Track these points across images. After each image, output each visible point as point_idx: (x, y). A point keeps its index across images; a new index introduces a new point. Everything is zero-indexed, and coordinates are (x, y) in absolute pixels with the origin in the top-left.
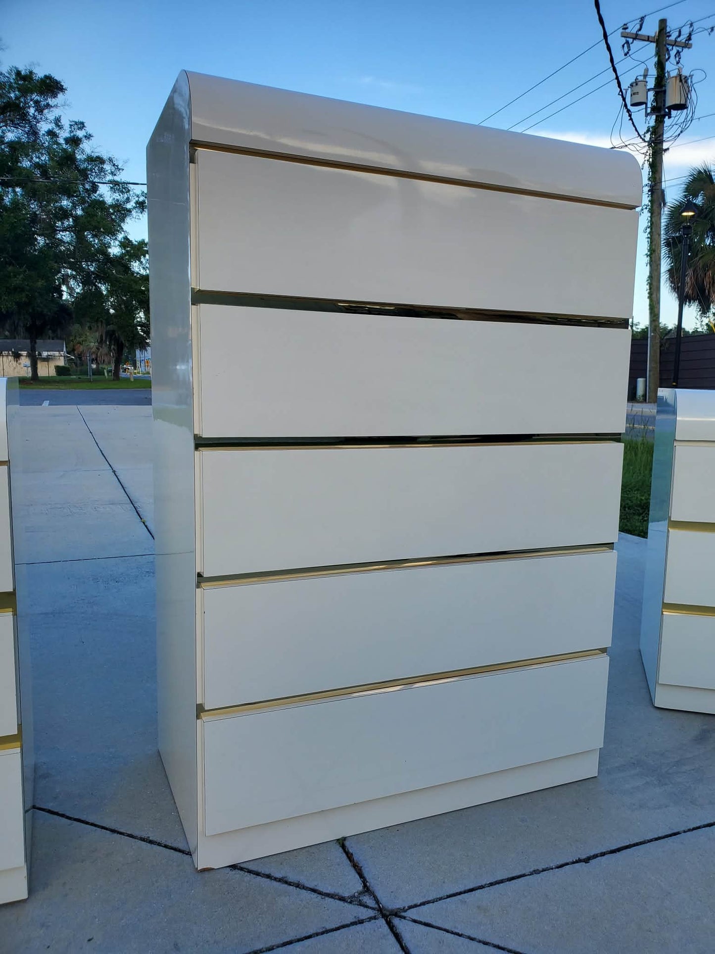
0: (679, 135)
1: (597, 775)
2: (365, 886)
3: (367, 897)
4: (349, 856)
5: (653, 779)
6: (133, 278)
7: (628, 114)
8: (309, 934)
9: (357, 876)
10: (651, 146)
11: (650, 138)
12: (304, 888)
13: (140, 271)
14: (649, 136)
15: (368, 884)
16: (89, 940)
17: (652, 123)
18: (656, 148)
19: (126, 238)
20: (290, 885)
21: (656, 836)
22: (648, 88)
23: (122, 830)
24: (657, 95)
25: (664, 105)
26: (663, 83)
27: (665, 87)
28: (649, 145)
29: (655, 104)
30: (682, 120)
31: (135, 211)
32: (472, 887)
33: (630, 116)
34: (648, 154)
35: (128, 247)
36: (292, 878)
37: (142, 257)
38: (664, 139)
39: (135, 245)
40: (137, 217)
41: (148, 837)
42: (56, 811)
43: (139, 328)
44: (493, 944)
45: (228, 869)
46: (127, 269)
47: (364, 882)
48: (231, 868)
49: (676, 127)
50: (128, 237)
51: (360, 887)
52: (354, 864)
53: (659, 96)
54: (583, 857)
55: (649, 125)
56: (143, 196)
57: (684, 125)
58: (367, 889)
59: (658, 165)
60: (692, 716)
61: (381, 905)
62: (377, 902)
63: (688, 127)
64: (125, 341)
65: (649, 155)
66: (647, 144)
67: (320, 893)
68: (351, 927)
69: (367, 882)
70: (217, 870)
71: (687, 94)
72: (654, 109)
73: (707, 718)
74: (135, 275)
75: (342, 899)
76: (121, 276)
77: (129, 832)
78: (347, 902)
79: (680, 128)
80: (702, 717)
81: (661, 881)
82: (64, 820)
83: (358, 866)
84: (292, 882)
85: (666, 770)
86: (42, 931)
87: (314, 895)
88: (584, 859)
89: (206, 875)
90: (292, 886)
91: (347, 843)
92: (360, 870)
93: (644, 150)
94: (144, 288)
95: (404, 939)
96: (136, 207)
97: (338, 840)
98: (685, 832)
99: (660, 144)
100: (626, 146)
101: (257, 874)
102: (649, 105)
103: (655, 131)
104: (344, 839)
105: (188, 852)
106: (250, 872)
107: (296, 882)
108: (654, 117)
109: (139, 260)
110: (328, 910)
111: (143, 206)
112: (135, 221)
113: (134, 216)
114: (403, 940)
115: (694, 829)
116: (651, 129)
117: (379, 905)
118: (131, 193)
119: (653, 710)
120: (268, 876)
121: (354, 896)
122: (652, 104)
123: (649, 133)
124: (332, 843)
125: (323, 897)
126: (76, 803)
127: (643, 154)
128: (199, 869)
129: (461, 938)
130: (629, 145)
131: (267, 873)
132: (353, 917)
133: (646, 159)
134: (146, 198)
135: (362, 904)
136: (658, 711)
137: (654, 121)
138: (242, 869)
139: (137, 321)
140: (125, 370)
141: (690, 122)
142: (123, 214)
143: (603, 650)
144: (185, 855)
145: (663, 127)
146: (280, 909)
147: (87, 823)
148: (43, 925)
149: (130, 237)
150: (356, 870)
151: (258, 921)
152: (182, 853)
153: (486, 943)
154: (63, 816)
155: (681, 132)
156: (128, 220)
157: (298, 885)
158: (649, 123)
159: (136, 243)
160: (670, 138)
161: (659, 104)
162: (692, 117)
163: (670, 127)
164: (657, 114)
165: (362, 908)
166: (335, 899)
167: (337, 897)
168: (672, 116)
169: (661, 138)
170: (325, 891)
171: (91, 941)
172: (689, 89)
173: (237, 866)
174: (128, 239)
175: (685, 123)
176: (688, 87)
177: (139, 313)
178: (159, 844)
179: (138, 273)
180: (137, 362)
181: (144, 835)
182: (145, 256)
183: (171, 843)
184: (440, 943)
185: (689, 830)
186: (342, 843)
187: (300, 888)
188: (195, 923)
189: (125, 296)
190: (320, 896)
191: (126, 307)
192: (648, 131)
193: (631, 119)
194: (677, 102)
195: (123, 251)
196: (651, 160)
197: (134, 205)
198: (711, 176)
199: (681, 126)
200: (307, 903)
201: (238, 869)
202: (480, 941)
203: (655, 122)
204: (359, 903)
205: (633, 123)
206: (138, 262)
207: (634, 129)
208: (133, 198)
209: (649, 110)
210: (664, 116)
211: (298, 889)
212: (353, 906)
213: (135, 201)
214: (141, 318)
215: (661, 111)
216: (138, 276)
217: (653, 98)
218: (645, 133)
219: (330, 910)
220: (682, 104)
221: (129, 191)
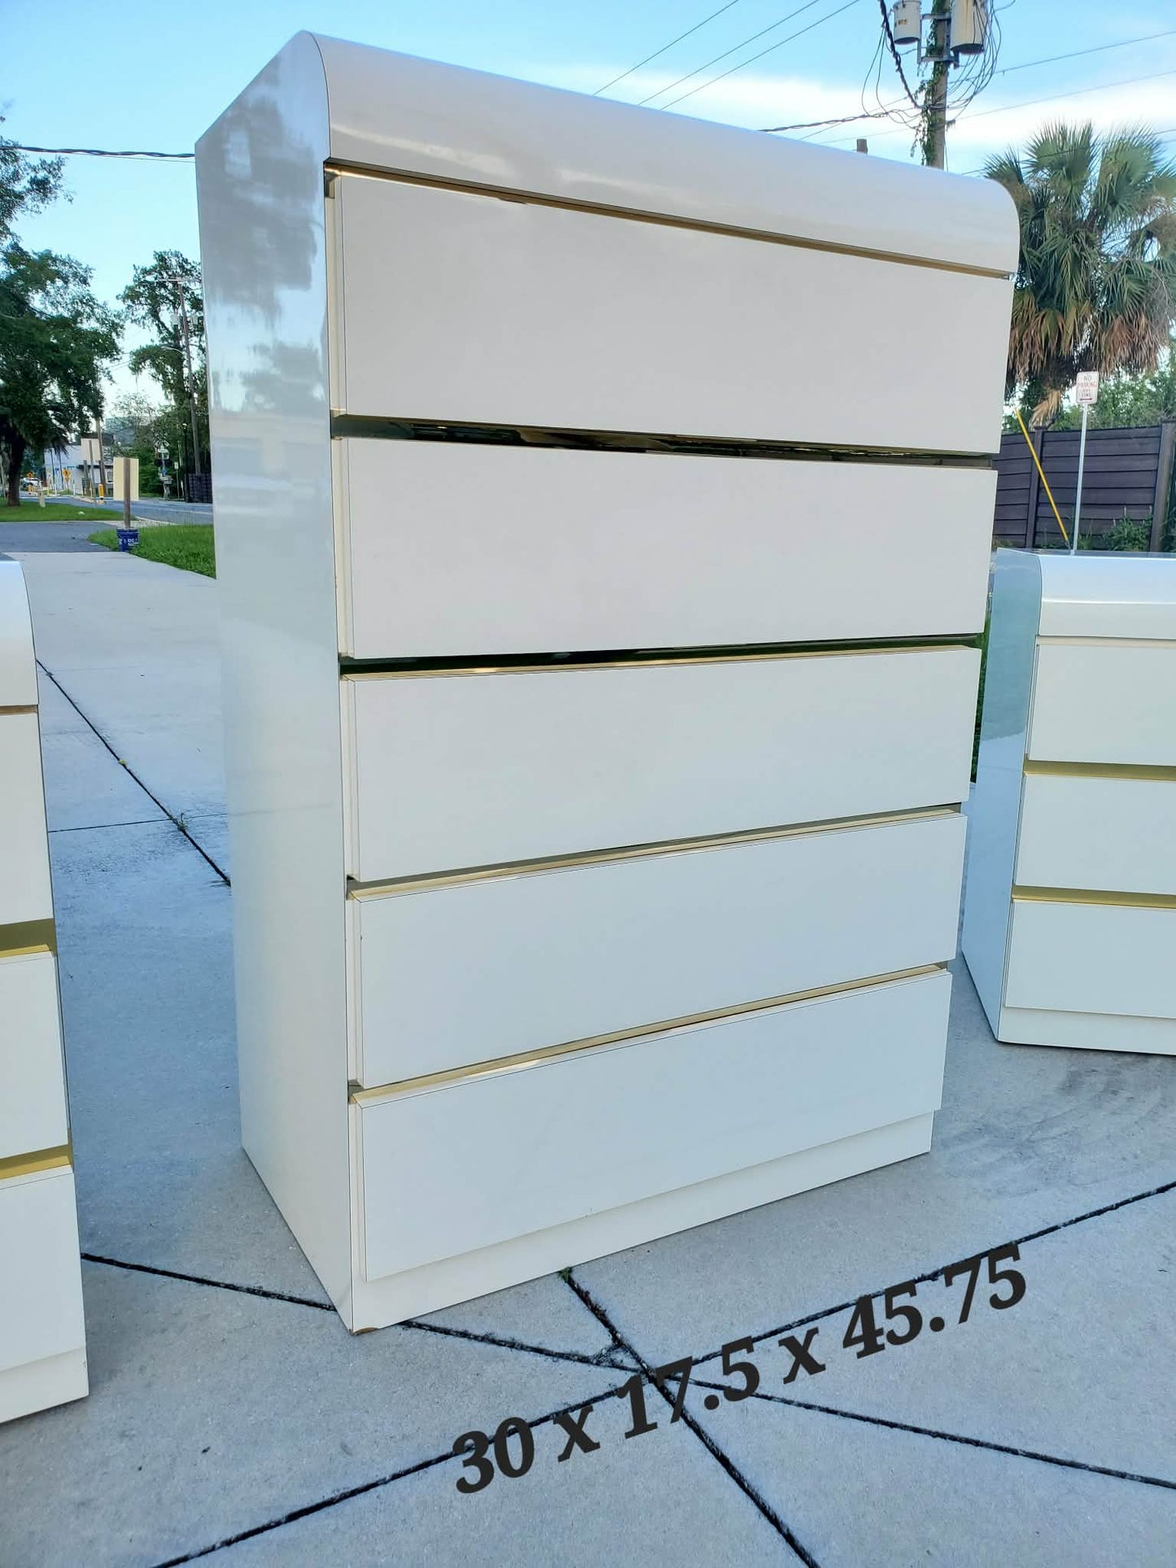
0: (972, 97)
1: (928, 1149)
2: (615, 1338)
3: (622, 1353)
4: (584, 1296)
5: (1011, 1150)
6: (34, 322)
7: (894, 60)
8: (545, 1415)
9: (600, 1324)
10: (927, 115)
11: (925, 102)
12: (522, 1348)
13: (46, 308)
14: (924, 99)
15: (619, 1335)
16: (205, 1451)
17: (929, 75)
18: (934, 118)
19: (15, 246)
20: (501, 1345)
21: (1027, 1235)
22: (923, 12)
23: (215, 1279)
24: (936, 26)
25: (948, 45)
26: (946, 6)
27: (950, 13)
28: (924, 112)
29: (933, 42)
30: (975, 73)
31: (30, 196)
32: (774, 1329)
33: (898, 63)
34: (921, 129)
35: (21, 264)
36: (500, 1335)
37: (48, 282)
38: (947, 104)
39: (34, 259)
40: (35, 209)
41: (261, 1287)
42: (98, 1255)
43: (50, 412)
44: (819, 1407)
45: (399, 1328)
46: (22, 304)
47: (613, 1331)
48: (403, 1326)
49: (966, 84)
50: (20, 245)
51: (609, 1342)
52: (592, 1307)
53: (940, 28)
54: (928, 1272)
55: (924, 78)
56: (45, 168)
57: (980, 82)
58: (619, 1344)
59: (937, 146)
60: (1055, 1053)
61: (644, 1365)
62: (639, 1361)
63: (984, 87)
64: (27, 435)
65: (924, 130)
66: (920, 111)
67: (549, 1354)
68: (606, 1400)
69: (616, 1332)
70: (382, 1332)
71: (985, 28)
72: (934, 51)
73: (1076, 1054)
74: (38, 315)
75: (584, 1360)
76: (11, 317)
77: (228, 1282)
78: (592, 1363)
79: (973, 87)
80: (1068, 1053)
81: (1042, 1298)
82: (115, 1268)
83: (598, 1310)
84: (502, 1341)
85: (1027, 1136)
86: (123, 1445)
87: (540, 1358)
88: (929, 1276)
89: (366, 1337)
90: (504, 1345)
91: (575, 1276)
92: (604, 1315)
93: (916, 122)
94: (55, 341)
95: (690, 1411)
96: (33, 190)
97: (560, 1272)
98: (1065, 1225)
99: (942, 113)
100: (887, 113)
101: (447, 1332)
102: (924, 43)
103: (933, 89)
104: (570, 1270)
105: (330, 1307)
106: (433, 1329)
107: (508, 1339)
108: (931, 64)
109: (43, 289)
110: (566, 1377)
111: (45, 189)
112: (32, 216)
113: (29, 207)
114: (687, 1412)
115: (1078, 1220)
116: (926, 86)
117: (641, 1364)
118: (21, 163)
119: (996, 1046)
120: (464, 1335)
121: (601, 1355)
122: (928, 42)
123: (924, 92)
124: (551, 1279)
125: (555, 1359)
126: (128, 1241)
127: (914, 128)
128: (354, 1331)
129: (771, 1402)
130: (892, 111)
131: (461, 1329)
132: (607, 1385)
133: (918, 137)
134: (50, 172)
135: (614, 1365)
136: (1003, 1049)
137: (931, 71)
138: (420, 1326)
139: (47, 401)
140: (25, 488)
141: (988, 76)
142: (9, 202)
143: (942, 965)
144: (324, 1310)
145: (947, 83)
146: (494, 1381)
147: (155, 1271)
148: (123, 1435)
149: (25, 246)
150: (596, 1315)
151: (464, 1402)
152: (320, 1309)
153: (809, 1407)
154: (111, 1262)
155: (975, 93)
156: (17, 213)
157: (512, 1345)
158: (923, 75)
159: (36, 257)
160: (959, 103)
161: (940, 43)
162: (992, 67)
163: (958, 83)
164: (938, 59)
165: (617, 1371)
166: (574, 1361)
167: (576, 1357)
168: (960, 64)
169: (942, 101)
170: (556, 1350)
171: (208, 1453)
172: (988, 18)
173: (412, 1323)
174: (22, 250)
175: (981, 78)
176: (987, 15)
177: (48, 386)
178: (280, 1297)
179: (41, 313)
180: (48, 474)
181: (253, 1284)
182: (53, 282)
183: (300, 1294)
184: (742, 1411)
185: (1071, 1222)
186: (567, 1275)
187: (516, 1348)
188: (367, 1412)
189: (22, 355)
190: (550, 1359)
191: (26, 375)
192: (922, 88)
193: (900, 69)
194: (968, 40)
195: (12, 270)
196: (926, 139)
197: (28, 186)
198: (1019, 170)
199: (975, 83)
200: (533, 1369)
201: (414, 1327)
202: (799, 1405)
203: (934, 73)
204: (610, 1365)
205: (902, 76)
206: (41, 293)
207: (904, 86)
208: (25, 173)
209: (924, 52)
210: (948, 63)
211: (514, 1350)
212: (603, 1370)
213: (28, 178)
214: (54, 395)
215: (942, 55)
216: (43, 318)
217: (930, 31)
218: (916, 92)
219: (570, 1377)
220: (978, 45)
221: (16, 159)
